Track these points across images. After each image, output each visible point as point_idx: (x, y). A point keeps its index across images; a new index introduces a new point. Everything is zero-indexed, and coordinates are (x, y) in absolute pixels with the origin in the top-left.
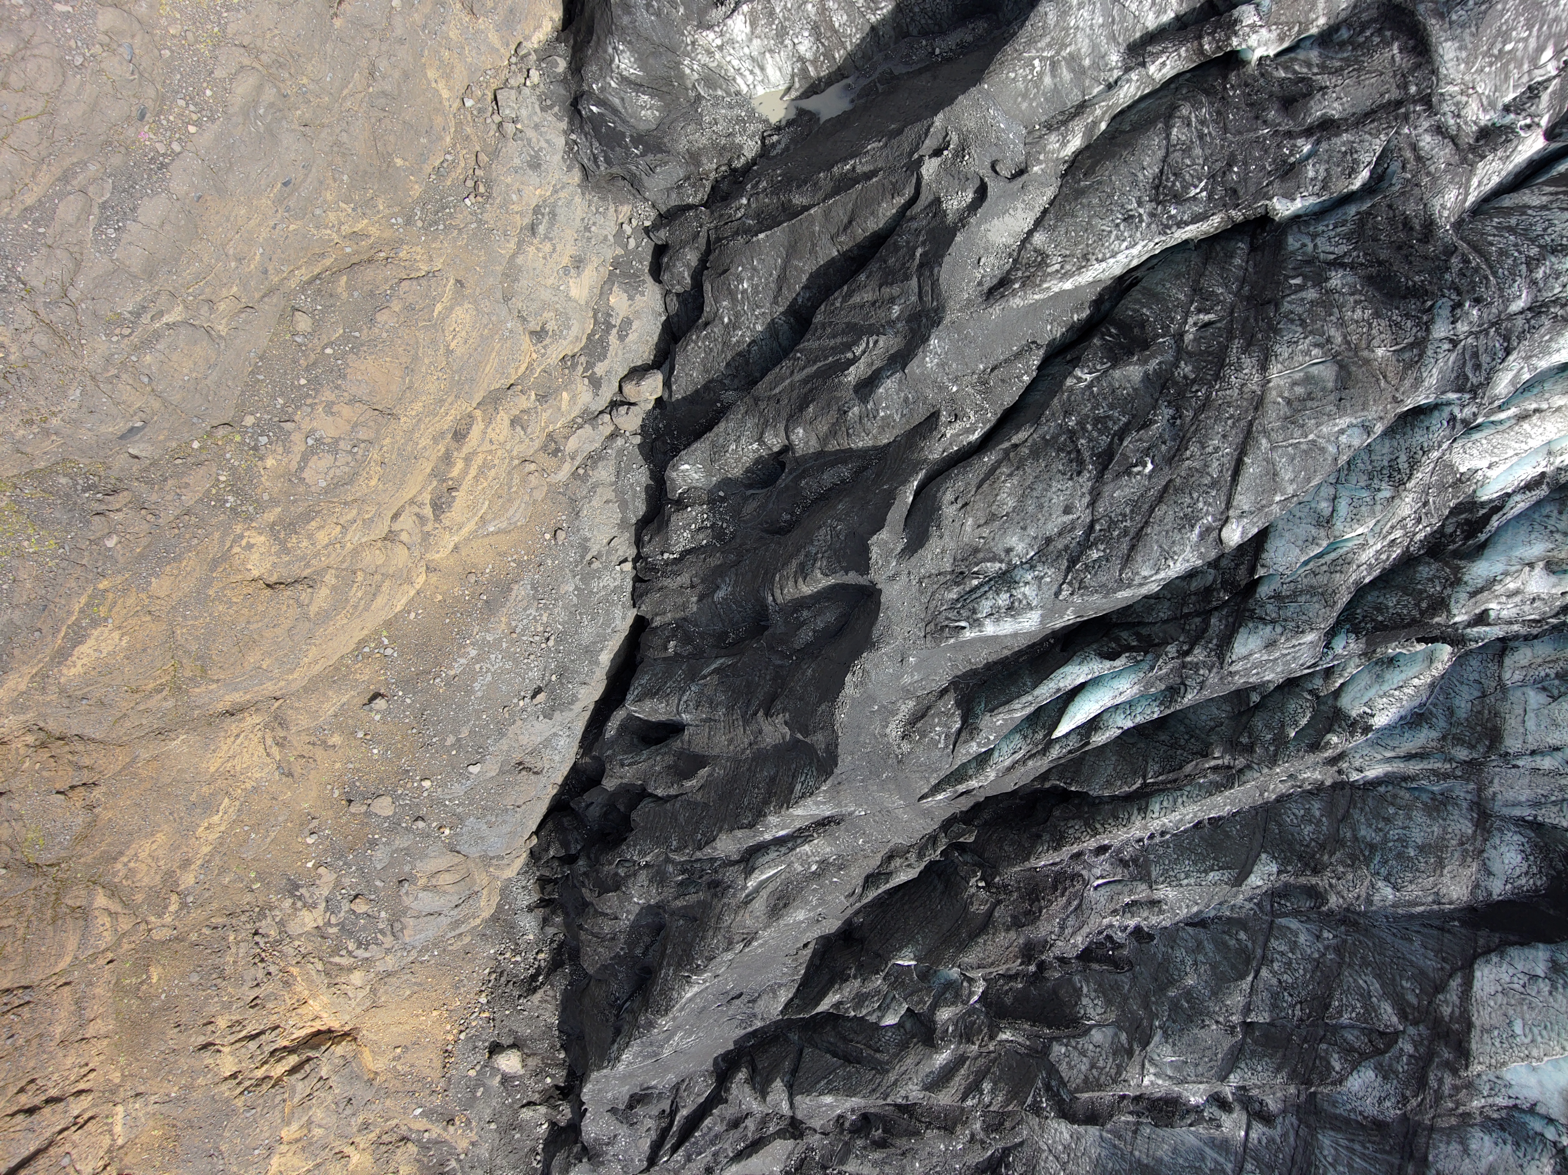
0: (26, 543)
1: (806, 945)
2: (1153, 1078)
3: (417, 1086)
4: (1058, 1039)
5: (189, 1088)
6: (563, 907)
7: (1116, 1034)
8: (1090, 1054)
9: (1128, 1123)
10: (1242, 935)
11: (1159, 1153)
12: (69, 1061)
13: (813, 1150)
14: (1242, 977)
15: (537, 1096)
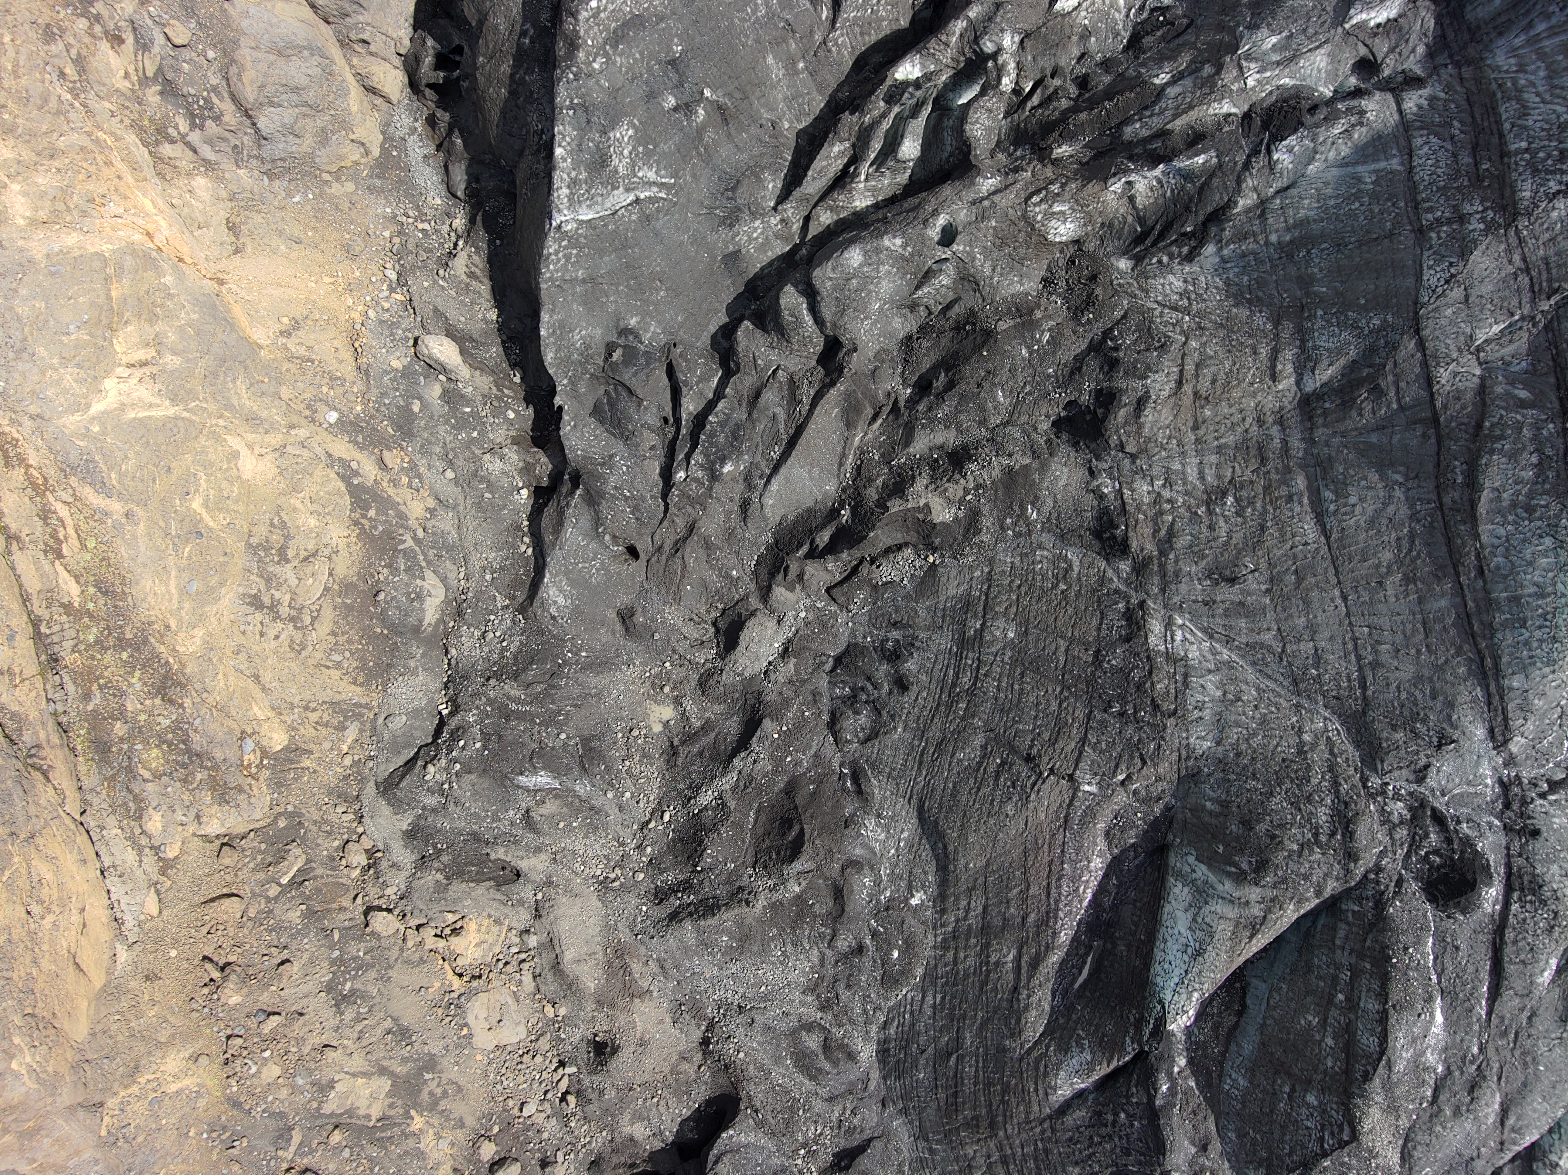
2: (1257, 76)
3: (321, 379)
7: (1195, 76)
8: (1170, 106)
11: (1301, 215)
13: (868, 452)
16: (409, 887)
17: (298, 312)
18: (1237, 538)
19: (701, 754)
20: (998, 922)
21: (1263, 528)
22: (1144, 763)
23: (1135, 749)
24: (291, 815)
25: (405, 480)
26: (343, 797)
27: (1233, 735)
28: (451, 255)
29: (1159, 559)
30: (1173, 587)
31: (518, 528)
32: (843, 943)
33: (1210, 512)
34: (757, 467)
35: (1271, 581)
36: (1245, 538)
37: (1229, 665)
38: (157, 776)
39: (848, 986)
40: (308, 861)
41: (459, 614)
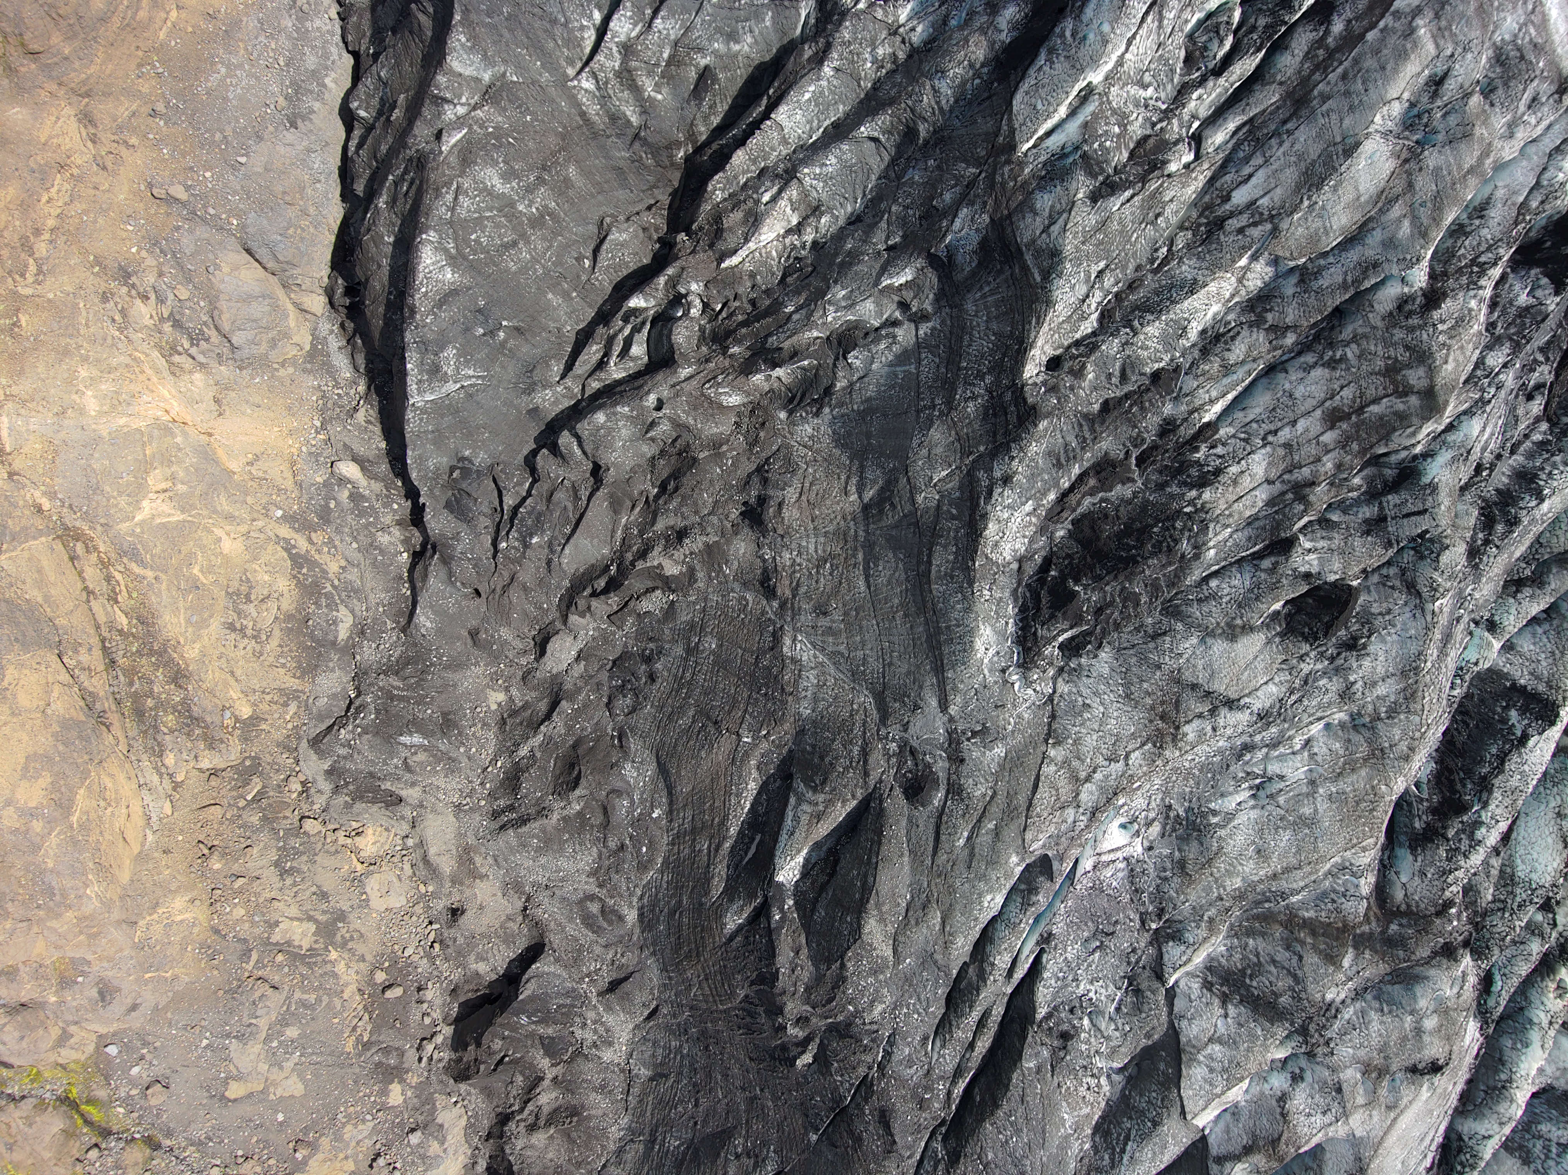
16: (328, 804)
17: (258, 450)
18: (828, 589)
19: (521, 723)
20: (699, 825)
21: (841, 583)
22: (776, 724)
23: (772, 715)
24: (253, 758)
25: (326, 549)
26: (287, 748)
27: (821, 705)
28: (355, 410)
29: (791, 600)
30: (797, 617)
31: (401, 578)
32: (612, 844)
33: (818, 572)
34: (556, 538)
35: (844, 614)
36: (832, 588)
37: (822, 664)
38: (172, 731)
39: (617, 872)
40: (264, 787)
41: (363, 632)
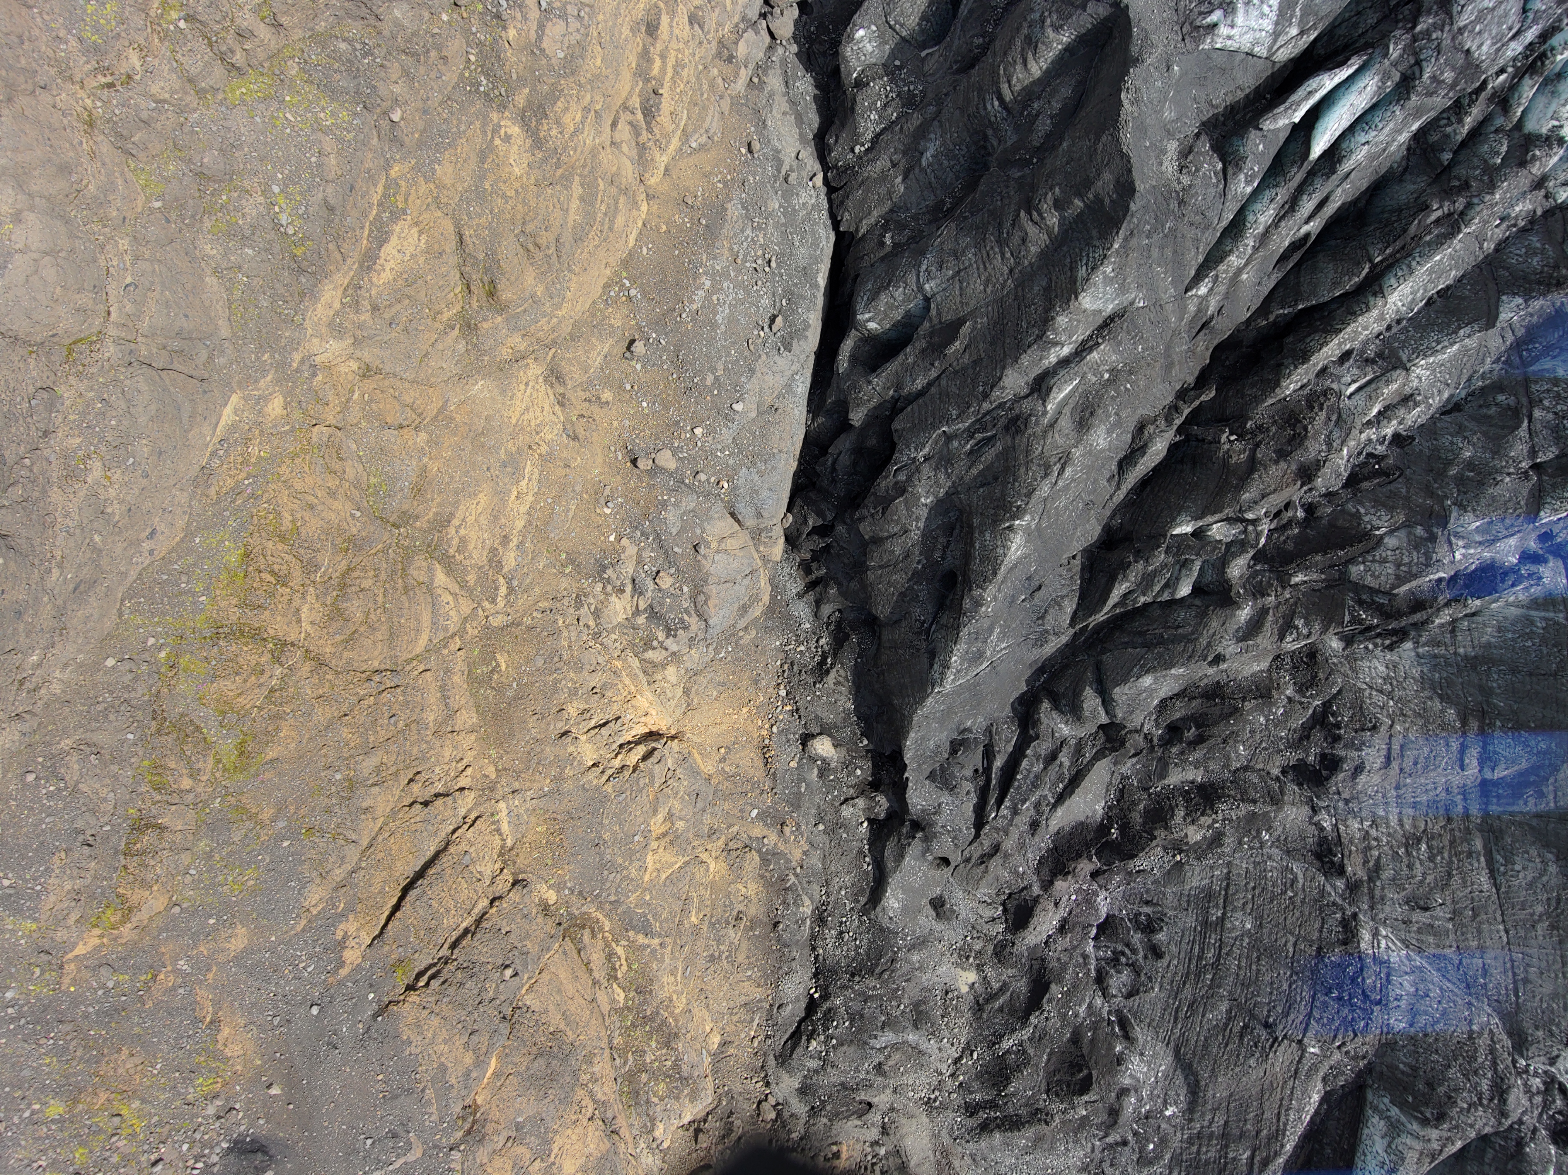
0: (322, 115)
1: (1074, 557)
2: (1463, 551)
3: (747, 787)
4: (1351, 561)
5: (559, 779)
6: (832, 579)
7: (1410, 533)
8: (1390, 559)
9: (1442, 626)
10: (1501, 398)
11: (1484, 639)
12: (447, 752)
13: (1128, 778)
14: (1518, 427)
15: (852, 791)
16: (807, 1131)
17: (729, 741)
18: (1430, 879)
19: (1001, 1010)
20: (1236, 1132)
21: (1450, 875)
22: (1356, 1035)
23: (1349, 1024)
26: (754, 1070)
27: (1422, 1020)
28: (823, 670)
29: (1368, 883)
30: (1379, 907)
31: (862, 852)
32: (1111, 1139)
33: (1408, 854)
35: (1454, 912)
36: (1436, 879)
37: (1421, 969)
38: (662, 1099)
